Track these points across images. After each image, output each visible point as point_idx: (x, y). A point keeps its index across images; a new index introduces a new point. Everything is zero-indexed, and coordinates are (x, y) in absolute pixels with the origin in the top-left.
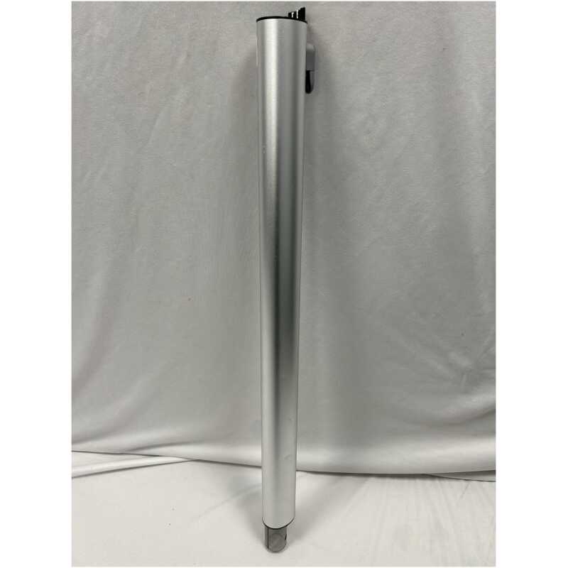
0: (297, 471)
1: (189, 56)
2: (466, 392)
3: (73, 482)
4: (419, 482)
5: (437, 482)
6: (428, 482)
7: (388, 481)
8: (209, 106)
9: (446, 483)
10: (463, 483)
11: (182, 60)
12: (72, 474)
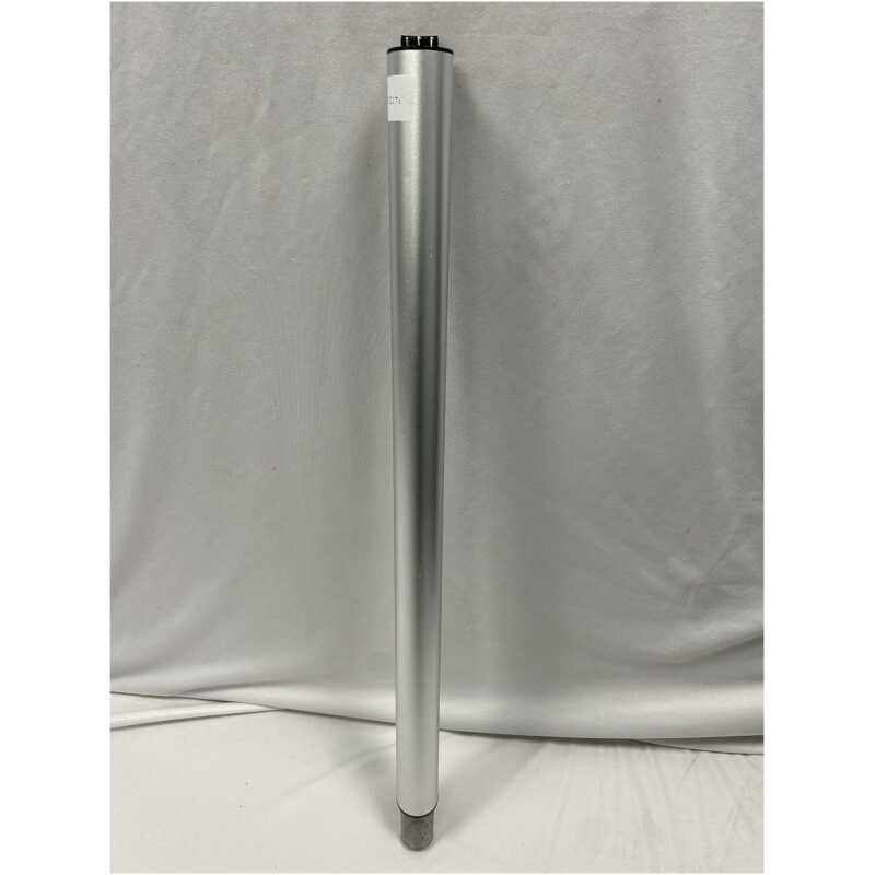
0: (441, 730)
1: (273, 104)
2: (695, 617)
3: (112, 737)
4: (621, 751)
5: (649, 752)
6: (635, 752)
7: (574, 748)
8: (305, 181)
9: (663, 754)
10: (689, 754)
11: (262, 110)
12: (112, 725)
